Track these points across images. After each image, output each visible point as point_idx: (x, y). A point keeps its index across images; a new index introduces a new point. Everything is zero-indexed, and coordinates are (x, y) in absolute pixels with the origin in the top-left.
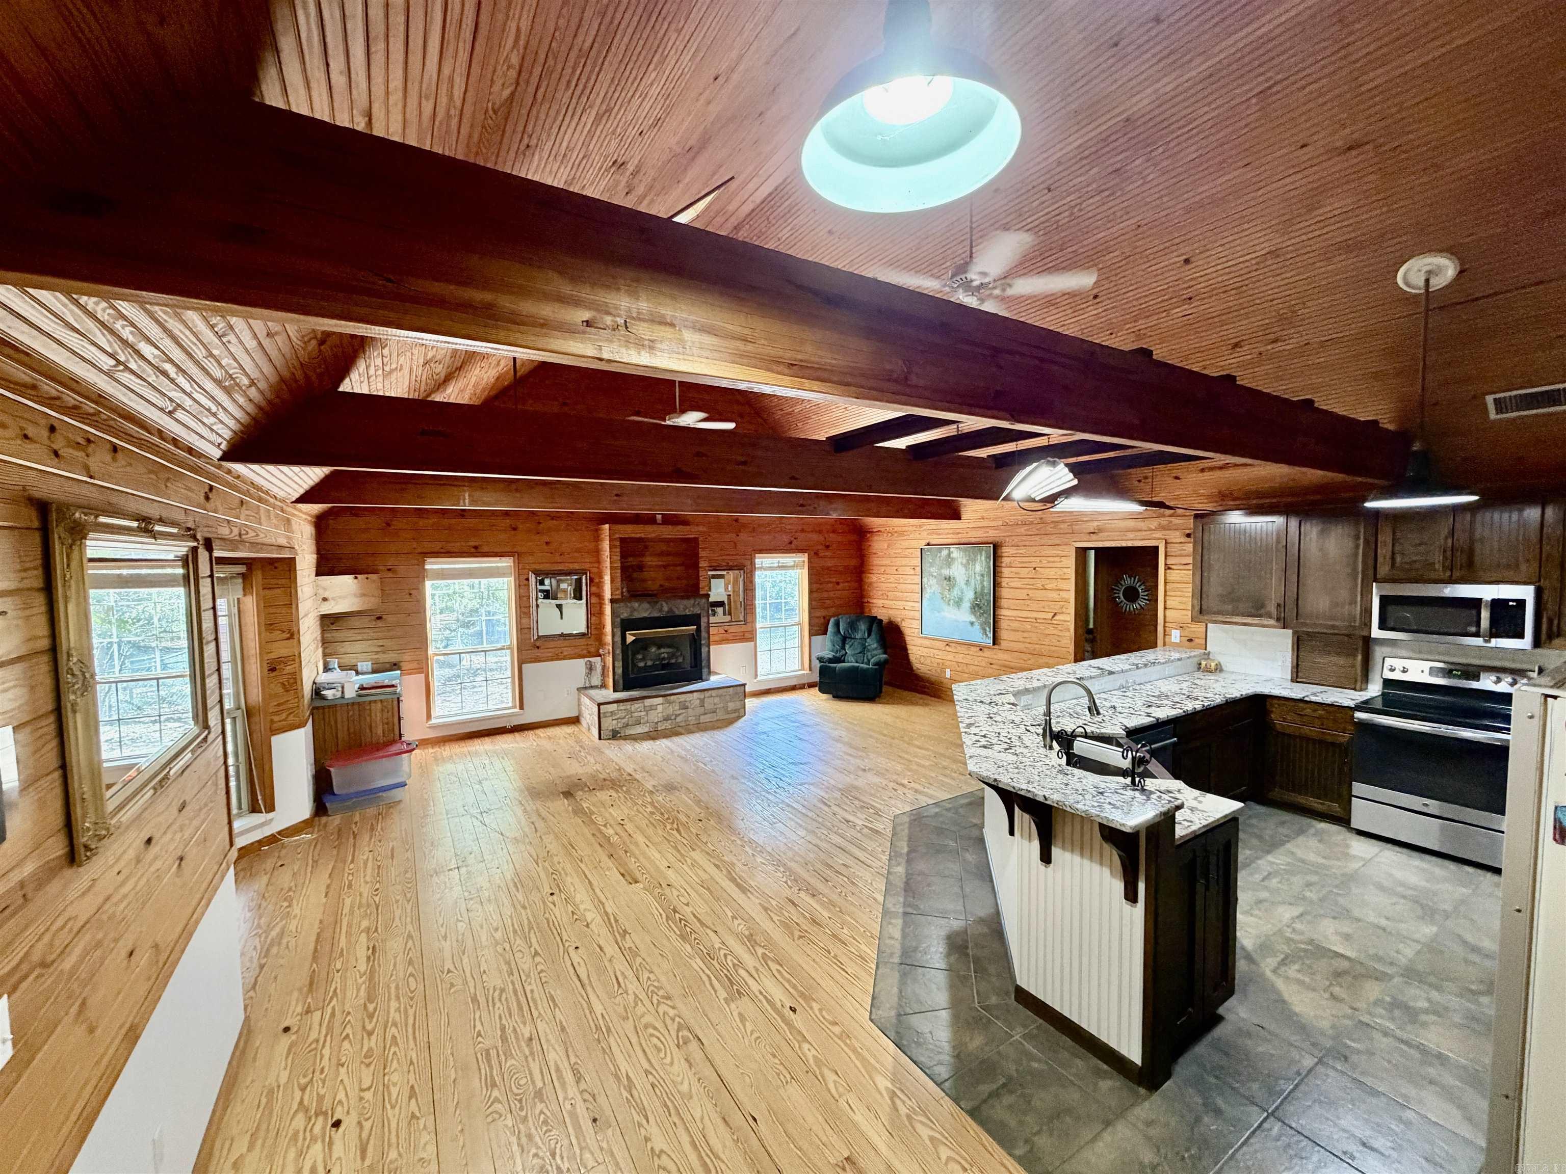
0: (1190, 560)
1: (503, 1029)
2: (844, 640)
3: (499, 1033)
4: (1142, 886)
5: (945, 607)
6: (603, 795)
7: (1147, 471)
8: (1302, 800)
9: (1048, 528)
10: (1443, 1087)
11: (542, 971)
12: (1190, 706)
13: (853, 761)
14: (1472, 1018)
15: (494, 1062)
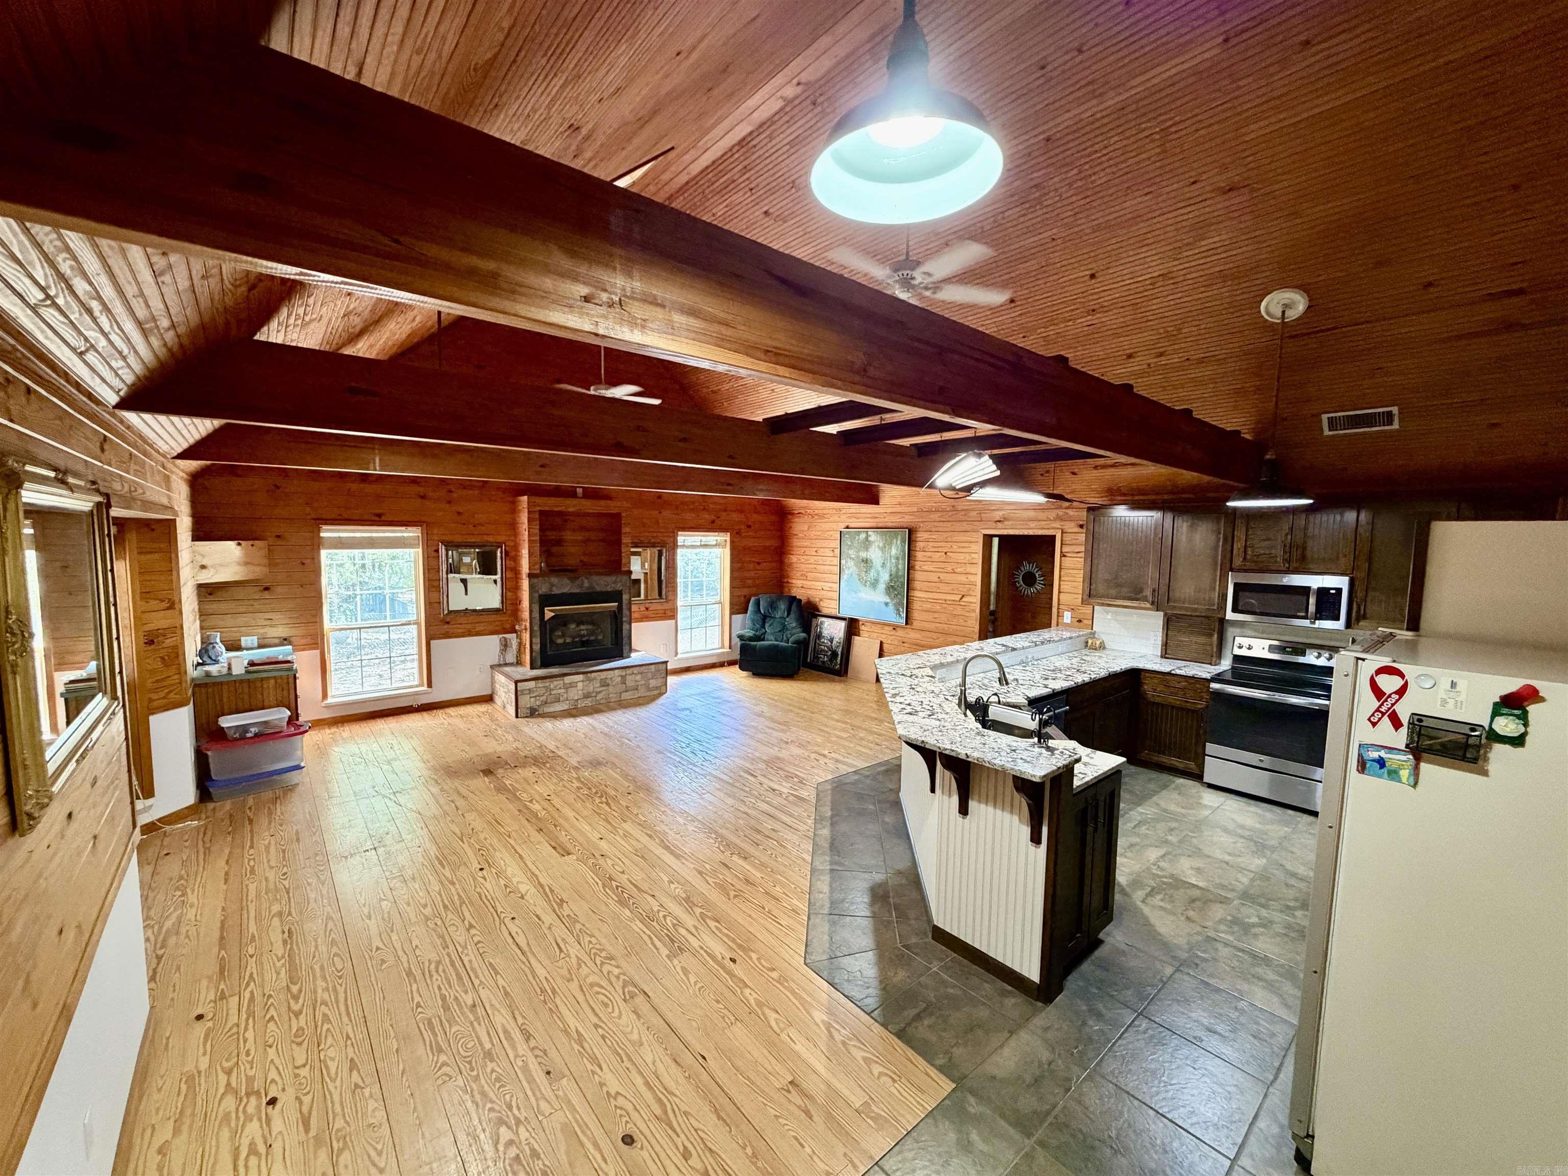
0: (1082, 549)
1: (443, 998)
2: (764, 618)
3: (440, 1003)
4: (1045, 830)
5: (862, 588)
6: (527, 773)
7: (1050, 466)
8: (1165, 759)
9: (961, 515)
10: (1266, 981)
11: (479, 942)
12: (1080, 679)
13: (775, 734)
14: (1289, 927)
15: (438, 1029)
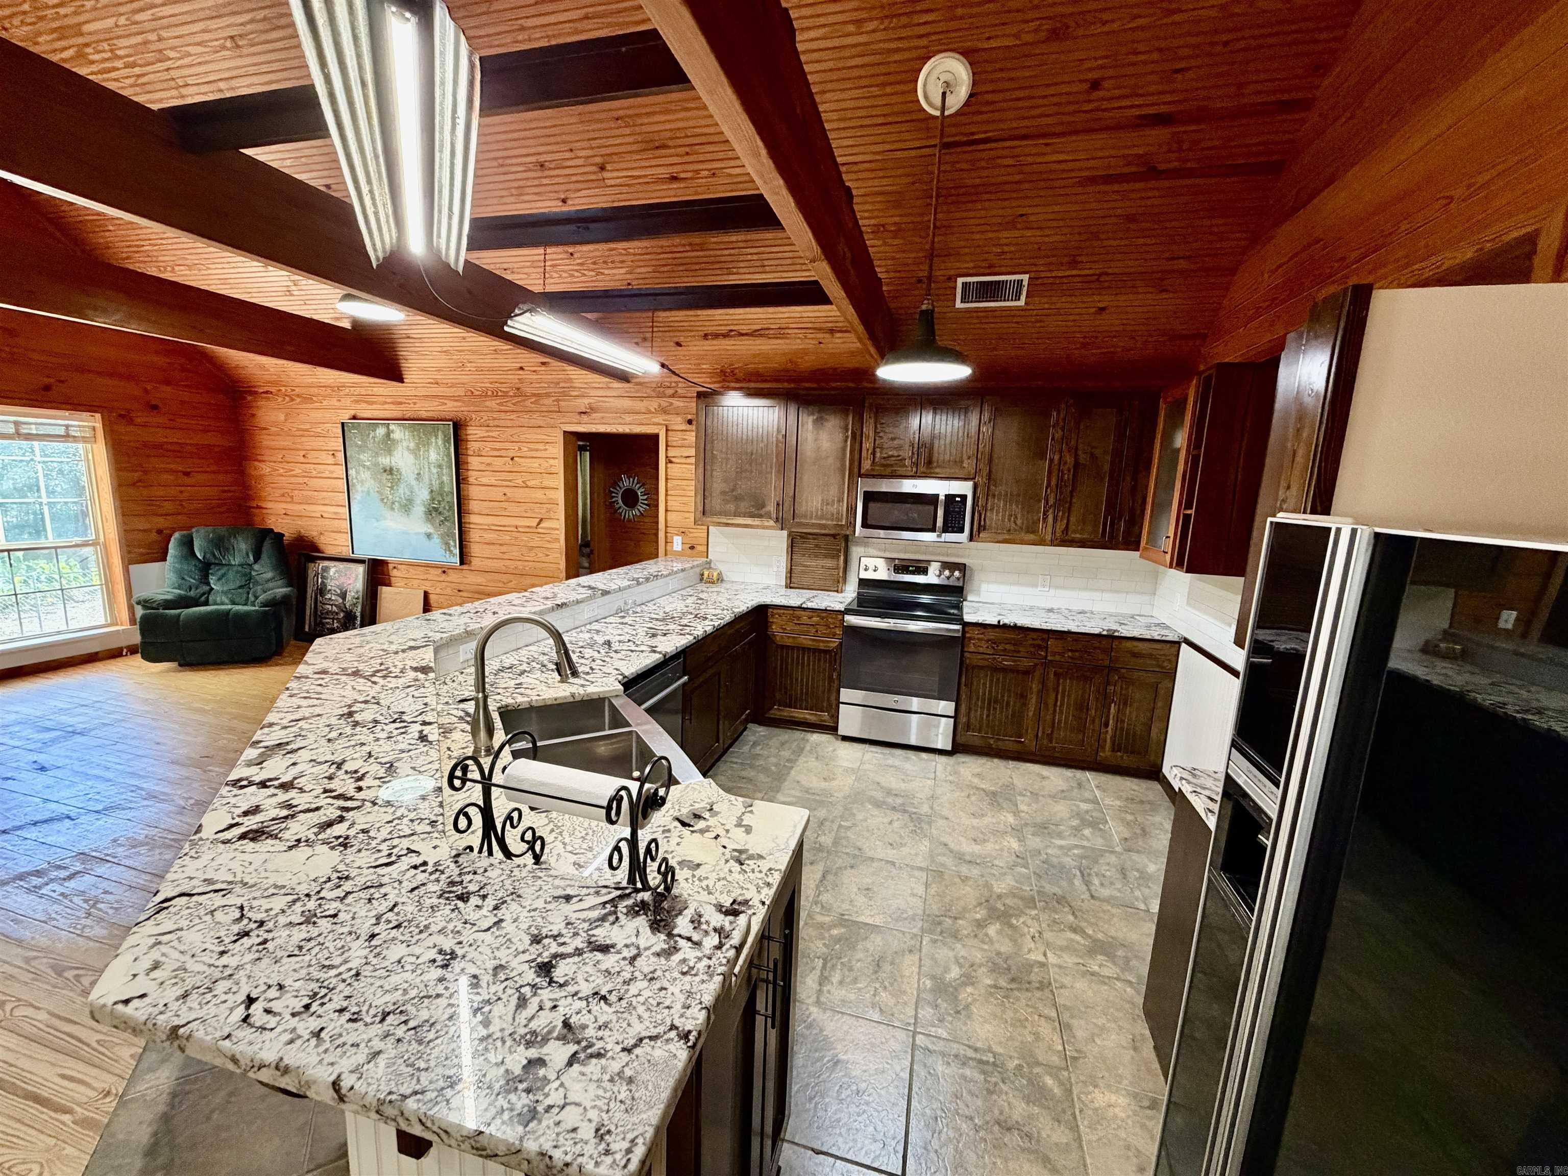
0: (692, 452)
2: (205, 569)
5: (388, 513)
8: (798, 714)
9: (528, 403)
12: (701, 629)
